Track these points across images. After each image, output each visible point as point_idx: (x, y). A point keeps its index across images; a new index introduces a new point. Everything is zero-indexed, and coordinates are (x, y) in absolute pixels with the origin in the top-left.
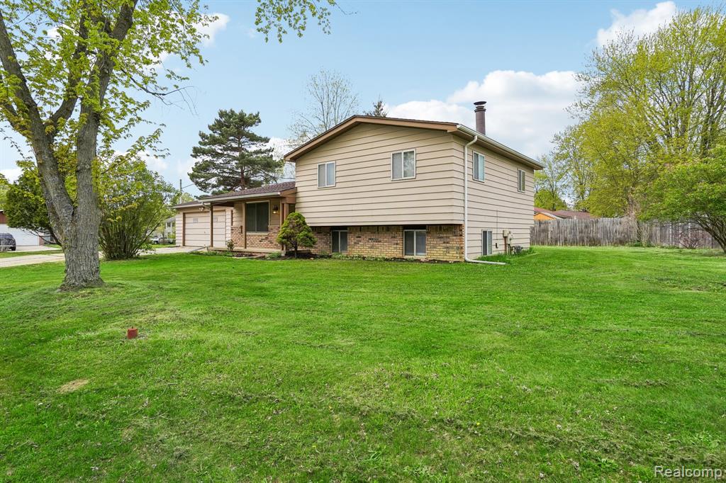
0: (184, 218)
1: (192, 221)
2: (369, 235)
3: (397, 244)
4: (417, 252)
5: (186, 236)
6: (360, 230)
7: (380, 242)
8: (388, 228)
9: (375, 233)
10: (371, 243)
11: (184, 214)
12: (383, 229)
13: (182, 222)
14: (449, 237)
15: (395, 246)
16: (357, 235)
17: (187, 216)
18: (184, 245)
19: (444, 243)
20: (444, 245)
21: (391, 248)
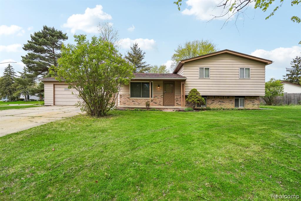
0: (54, 87)
1: (64, 90)
2: (218, 100)
3: (232, 103)
4: (240, 106)
5: (55, 99)
6: (214, 98)
7: (224, 102)
8: (228, 97)
9: (221, 99)
10: (220, 103)
11: (54, 85)
12: (226, 97)
13: (53, 90)
14: (254, 101)
15: (231, 104)
16: (213, 100)
17: (56, 86)
18: (54, 105)
19: (252, 103)
20: (253, 103)
21: (230, 105)
